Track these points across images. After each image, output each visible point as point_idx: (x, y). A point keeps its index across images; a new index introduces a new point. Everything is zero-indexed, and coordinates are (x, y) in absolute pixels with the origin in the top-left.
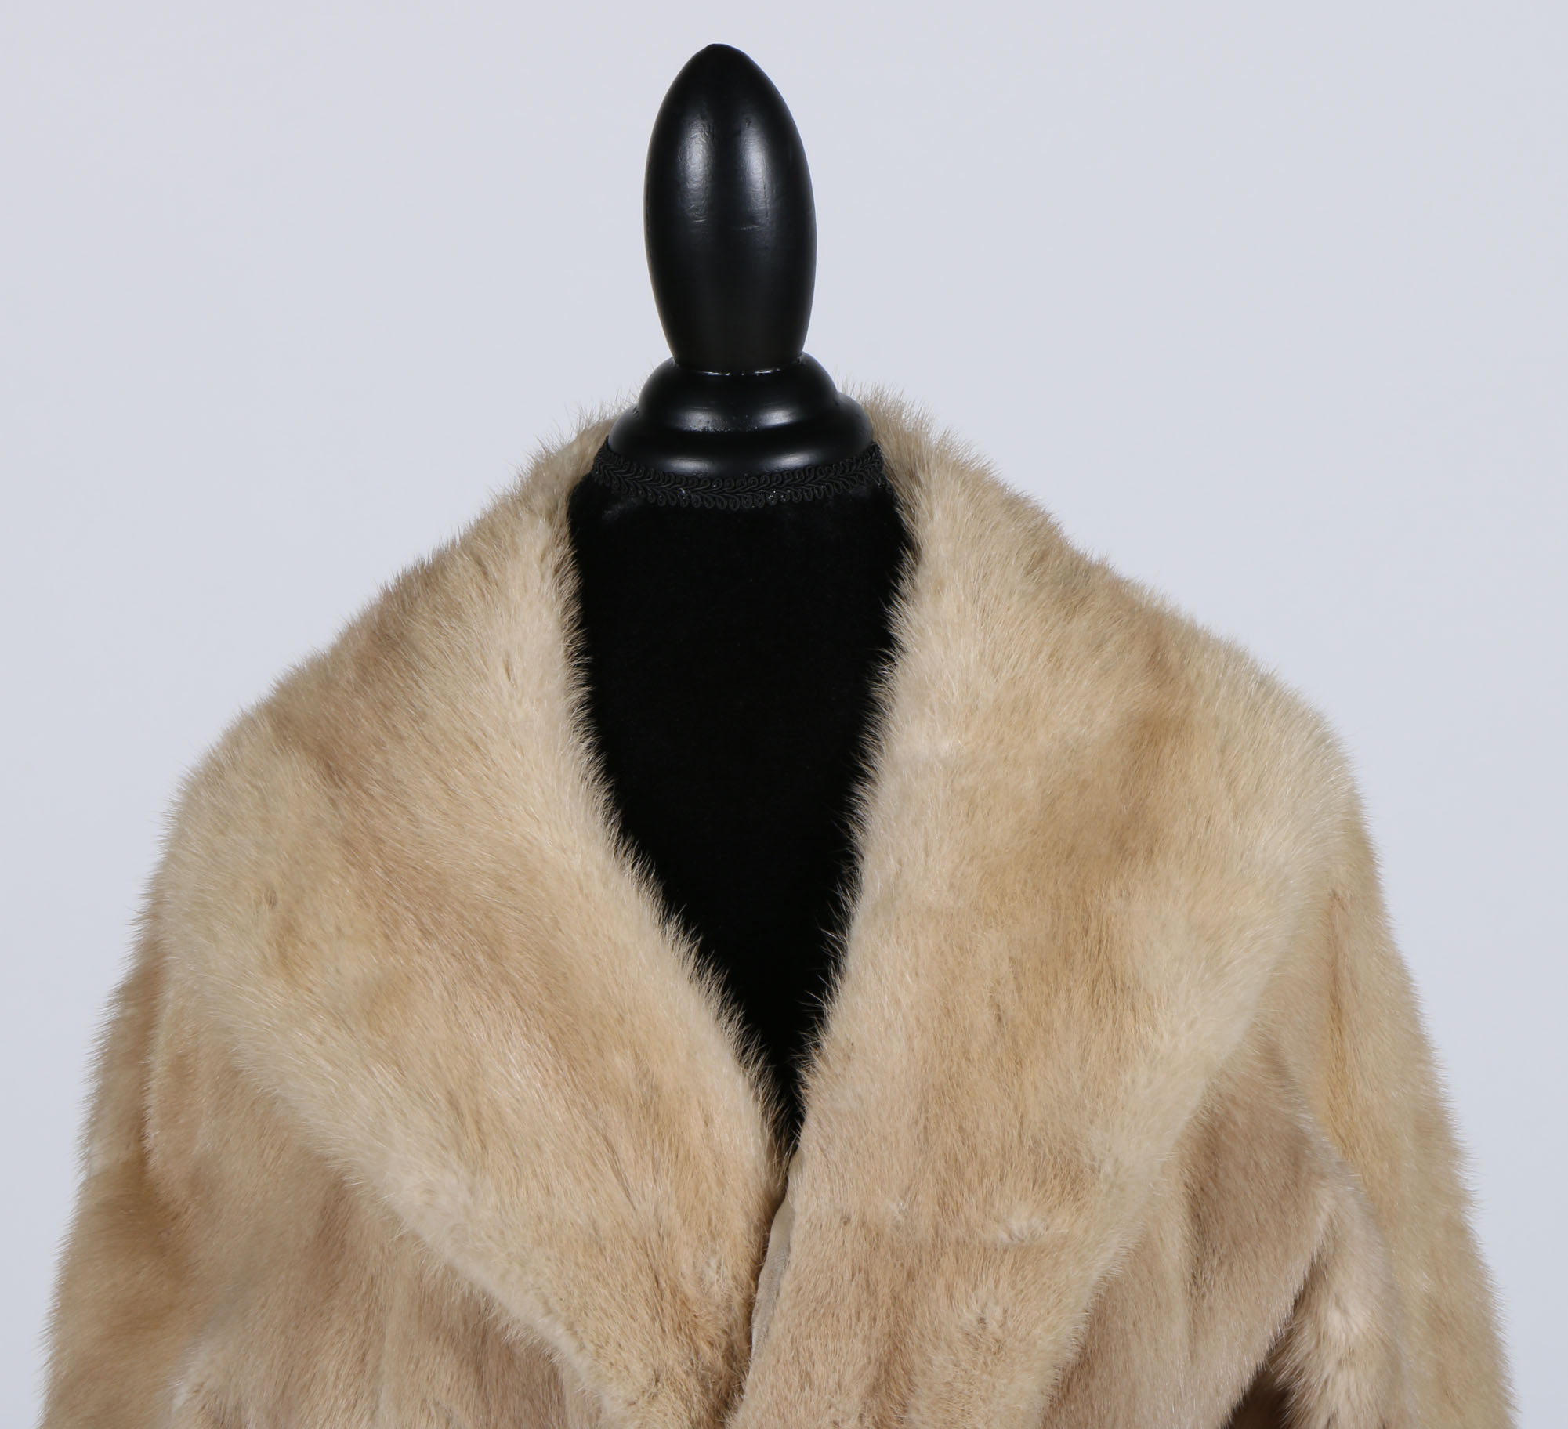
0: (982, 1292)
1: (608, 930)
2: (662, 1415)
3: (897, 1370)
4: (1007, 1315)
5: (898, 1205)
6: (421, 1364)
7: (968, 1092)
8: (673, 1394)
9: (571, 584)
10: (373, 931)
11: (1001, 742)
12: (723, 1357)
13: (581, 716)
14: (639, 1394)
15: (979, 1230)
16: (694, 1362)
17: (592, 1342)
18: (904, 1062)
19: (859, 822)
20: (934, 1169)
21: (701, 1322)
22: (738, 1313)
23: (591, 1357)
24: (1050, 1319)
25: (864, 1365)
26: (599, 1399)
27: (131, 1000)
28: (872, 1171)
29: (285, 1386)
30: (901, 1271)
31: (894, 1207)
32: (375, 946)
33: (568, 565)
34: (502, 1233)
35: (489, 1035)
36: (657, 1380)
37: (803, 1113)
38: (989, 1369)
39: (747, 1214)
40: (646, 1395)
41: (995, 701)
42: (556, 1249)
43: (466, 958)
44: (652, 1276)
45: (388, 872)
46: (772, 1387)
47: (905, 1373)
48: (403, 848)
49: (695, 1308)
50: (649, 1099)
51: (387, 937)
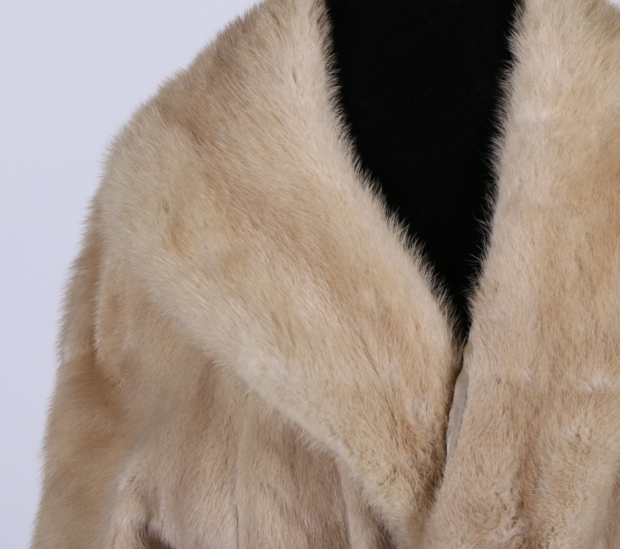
0: (577, 420)
1: (357, 222)
2: (398, 490)
3: (531, 464)
4: (592, 432)
5: (527, 372)
6: (260, 464)
7: (565, 308)
8: (404, 479)
9: (327, 28)
10: (225, 224)
11: (576, 111)
12: (431, 458)
13: (336, 102)
14: (385, 479)
15: (575, 385)
16: (415, 461)
17: (358, 450)
18: (528, 292)
19: (497, 159)
20: (547, 352)
21: (418, 438)
22: (439, 433)
23: (358, 458)
24: (617, 434)
25: (512, 461)
26: (362, 482)
27: (84, 266)
28: (513, 354)
29: (182, 477)
30: (531, 408)
31: (525, 373)
32: (226, 233)
33: (325, 18)
34: (306, 390)
35: (293, 281)
36: (395, 471)
37: (471, 322)
38: (583, 463)
39: (441, 378)
40: (389, 479)
41: (572, 89)
42: (337, 399)
43: (278, 239)
44: (390, 413)
45: (232, 192)
46: (461, 474)
47: (536, 465)
48: (239, 178)
49: (415, 431)
50: (384, 315)
51: (233, 228)
